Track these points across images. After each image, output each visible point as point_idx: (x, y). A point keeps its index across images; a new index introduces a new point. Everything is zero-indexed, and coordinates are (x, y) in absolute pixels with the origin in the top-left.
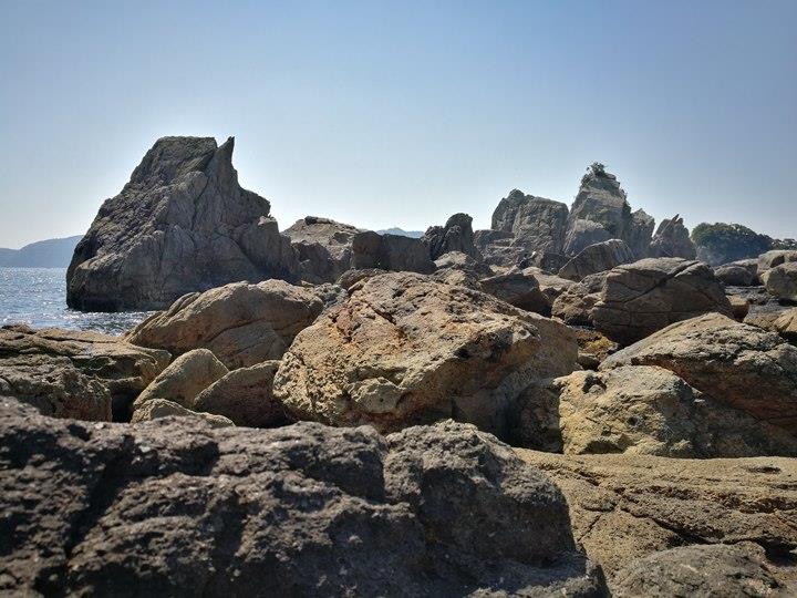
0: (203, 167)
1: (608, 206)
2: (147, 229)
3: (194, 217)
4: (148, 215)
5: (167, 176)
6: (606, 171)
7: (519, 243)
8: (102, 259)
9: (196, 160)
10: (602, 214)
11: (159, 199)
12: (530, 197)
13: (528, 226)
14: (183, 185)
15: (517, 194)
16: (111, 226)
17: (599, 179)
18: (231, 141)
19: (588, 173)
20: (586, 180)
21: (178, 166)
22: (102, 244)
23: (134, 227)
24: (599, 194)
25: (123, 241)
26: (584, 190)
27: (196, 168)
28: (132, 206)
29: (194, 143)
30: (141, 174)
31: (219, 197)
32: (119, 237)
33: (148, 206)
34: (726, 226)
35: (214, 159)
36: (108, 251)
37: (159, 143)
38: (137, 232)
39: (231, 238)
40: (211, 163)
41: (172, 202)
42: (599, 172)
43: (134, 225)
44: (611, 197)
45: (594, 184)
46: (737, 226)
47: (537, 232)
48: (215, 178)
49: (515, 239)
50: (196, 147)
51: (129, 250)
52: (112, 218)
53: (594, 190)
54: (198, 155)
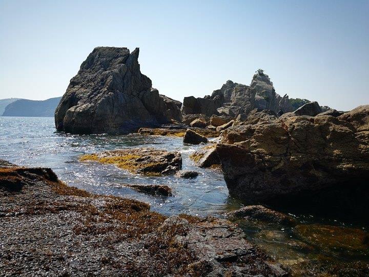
0: (124, 62)
1: (265, 89)
2: (105, 91)
3: (123, 86)
4: (103, 84)
5: (106, 66)
6: (264, 73)
7: (235, 104)
8: (81, 107)
9: (120, 59)
10: (263, 92)
11: (107, 77)
12: (236, 84)
13: (239, 97)
14: (116, 70)
15: (230, 82)
16: (83, 90)
17: (261, 77)
18: (137, 50)
19: (256, 74)
20: (255, 77)
21: (110, 61)
22: (80, 99)
23: (96, 90)
24: (261, 83)
25: (91, 98)
26: (255, 81)
27: (121, 62)
28: (91, 80)
29: (118, 50)
30: (88, 65)
31: (133, 77)
32: (89, 96)
33: (102, 80)
34: (300, 100)
35: (130, 59)
36: (85, 103)
37: (95, 50)
38: (99, 93)
39: (139, 98)
40: (128, 60)
41: (114, 79)
42: (261, 73)
43: (98, 89)
44: (266, 85)
45: (259, 79)
46: (305, 100)
47: (243, 100)
48: (131, 67)
49: (233, 103)
50: (118, 52)
51: (99, 102)
52: (82, 86)
53: (259, 81)
54: (121, 56)
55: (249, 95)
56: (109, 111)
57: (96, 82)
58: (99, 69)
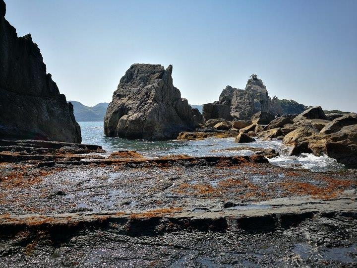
1: (260, 93)
2: (151, 103)
4: (148, 97)
5: (145, 80)
6: (258, 78)
7: (237, 108)
8: (133, 116)
9: (157, 75)
10: (258, 96)
11: (150, 90)
12: (235, 89)
13: (240, 101)
15: (229, 87)
17: (255, 81)
18: (171, 67)
19: (250, 78)
20: (249, 82)
21: (149, 76)
22: (130, 109)
24: (257, 88)
25: (140, 109)
26: (250, 86)
27: (158, 78)
28: (136, 93)
29: (154, 67)
30: (127, 80)
31: (168, 89)
32: (138, 107)
33: (146, 93)
34: (287, 100)
35: (165, 75)
36: (135, 112)
37: (132, 67)
38: (145, 104)
39: (173, 106)
43: (144, 101)
45: (253, 83)
46: (291, 101)
47: (244, 103)
48: (166, 81)
49: (234, 107)
50: (155, 68)
51: (148, 111)
52: (129, 98)
53: (253, 86)
54: (157, 72)
55: (249, 99)
56: (156, 119)
57: (141, 95)
58: (140, 83)
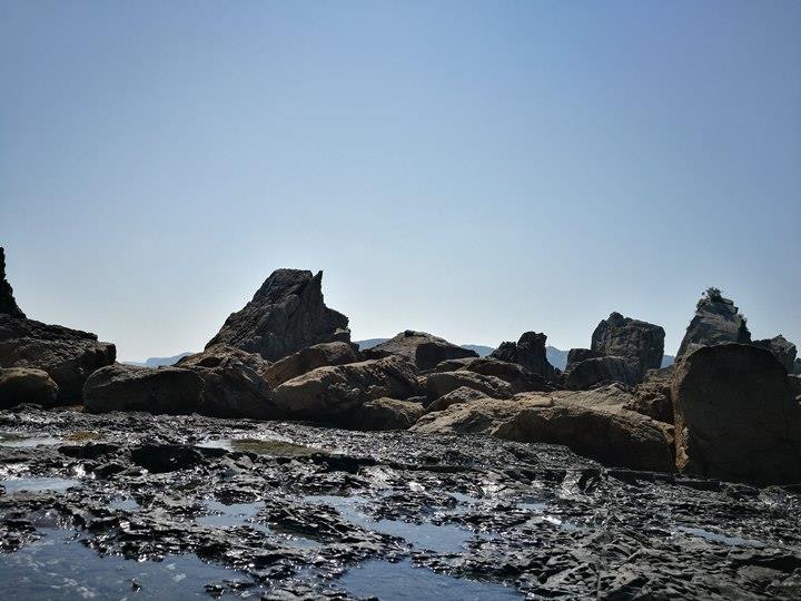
0: (300, 291)
1: (722, 331)
3: (287, 327)
6: (723, 296)
9: (295, 287)
11: (264, 314)
12: (628, 319)
13: (618, 347)
14: (283, 305)
15: (616, 317)
17: (716, 304)
19: (704, 298)
20: (702, 306)
21: (283, 290)
23: (243, 333)
26: (699, 314)
27: (294, 293)
28: (246, 318)
31: (308, 314)
35: (308, 287)
40: (305, 289)
41: (272, 316)
42: (715, 296)
44: (726, 322)
45: (709, 309)
48: (306, 299)
50: (297, 277)
53: (709, 314)
54: (297, 283)
